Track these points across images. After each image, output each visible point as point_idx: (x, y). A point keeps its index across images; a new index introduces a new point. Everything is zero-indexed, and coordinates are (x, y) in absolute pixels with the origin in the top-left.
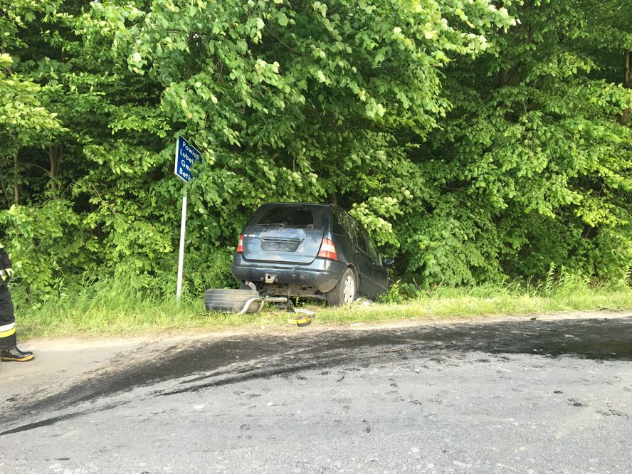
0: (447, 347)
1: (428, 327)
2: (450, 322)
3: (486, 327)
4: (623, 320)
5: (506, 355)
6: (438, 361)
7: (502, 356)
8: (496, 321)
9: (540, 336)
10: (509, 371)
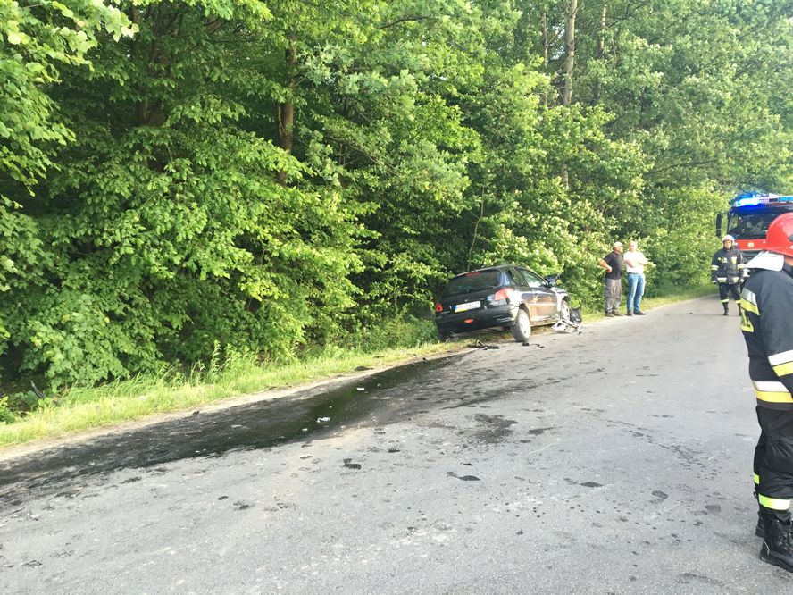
0: (83, 472)
1: (54, 450)
2: (88, 436)
3: (137, 434)
4: (292, 398)
5: (162, 466)
6: (69, 495)
7: (157, 467)
8: (149, 424)
9: (204, 432)
10: (165, 486)
